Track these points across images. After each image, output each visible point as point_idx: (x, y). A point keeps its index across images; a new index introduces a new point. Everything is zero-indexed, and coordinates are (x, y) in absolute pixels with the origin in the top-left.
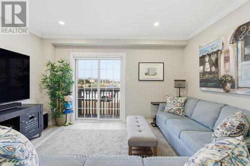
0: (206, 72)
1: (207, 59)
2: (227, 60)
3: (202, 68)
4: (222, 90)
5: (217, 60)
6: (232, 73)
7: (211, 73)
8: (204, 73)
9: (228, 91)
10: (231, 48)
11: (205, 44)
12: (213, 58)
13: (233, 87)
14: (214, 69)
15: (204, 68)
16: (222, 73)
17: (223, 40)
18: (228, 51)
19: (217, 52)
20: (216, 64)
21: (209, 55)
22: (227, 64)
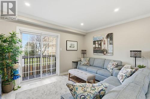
0: (96, 47)
1: (97, 42)
2: (104, 44)
3: (94, 45)
4: (103, 54)
5: (101, 43)
6: (106, 48)
7: (98, 48)
8: (95, 48)
9: (105, 54)
10: (106, 40)
11: (96, 36)
12: (99, 42)
13: (106, 53)
14: (99, 46)
15: (95, 46)
16: (103, 48)
17: (103, 36)
18: (105, 41)
19: (101, 40)
20: (100, 45)
21: (98, 41)
22: (105, 45)
